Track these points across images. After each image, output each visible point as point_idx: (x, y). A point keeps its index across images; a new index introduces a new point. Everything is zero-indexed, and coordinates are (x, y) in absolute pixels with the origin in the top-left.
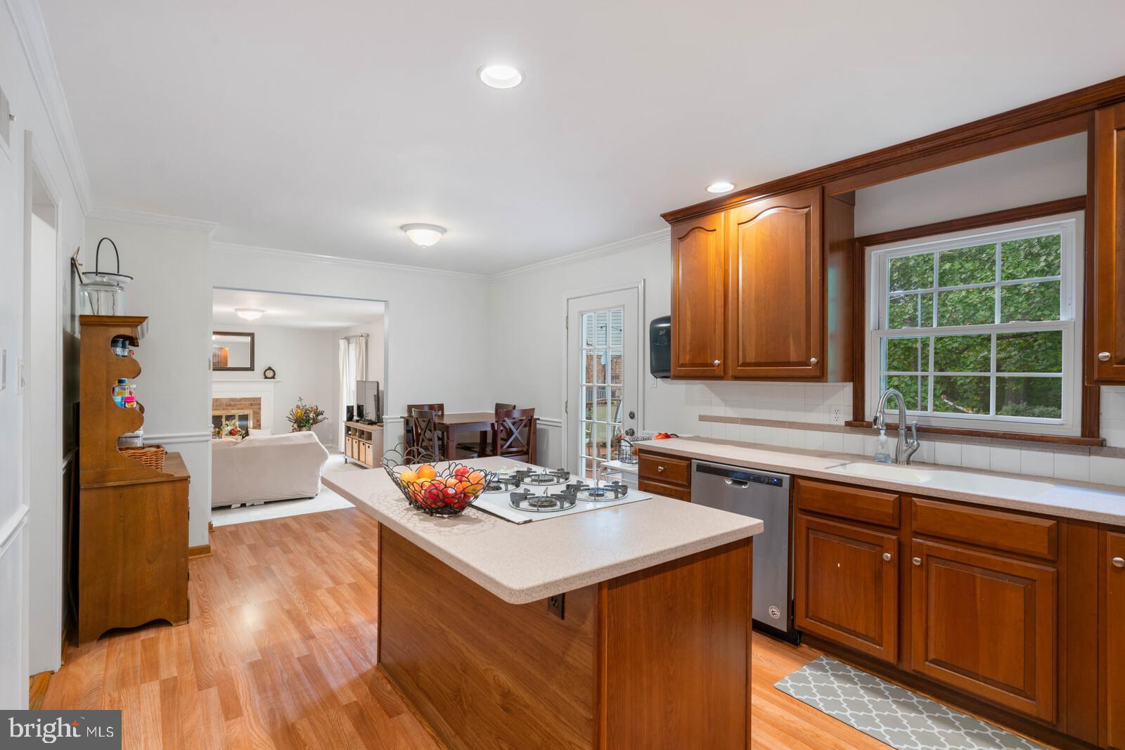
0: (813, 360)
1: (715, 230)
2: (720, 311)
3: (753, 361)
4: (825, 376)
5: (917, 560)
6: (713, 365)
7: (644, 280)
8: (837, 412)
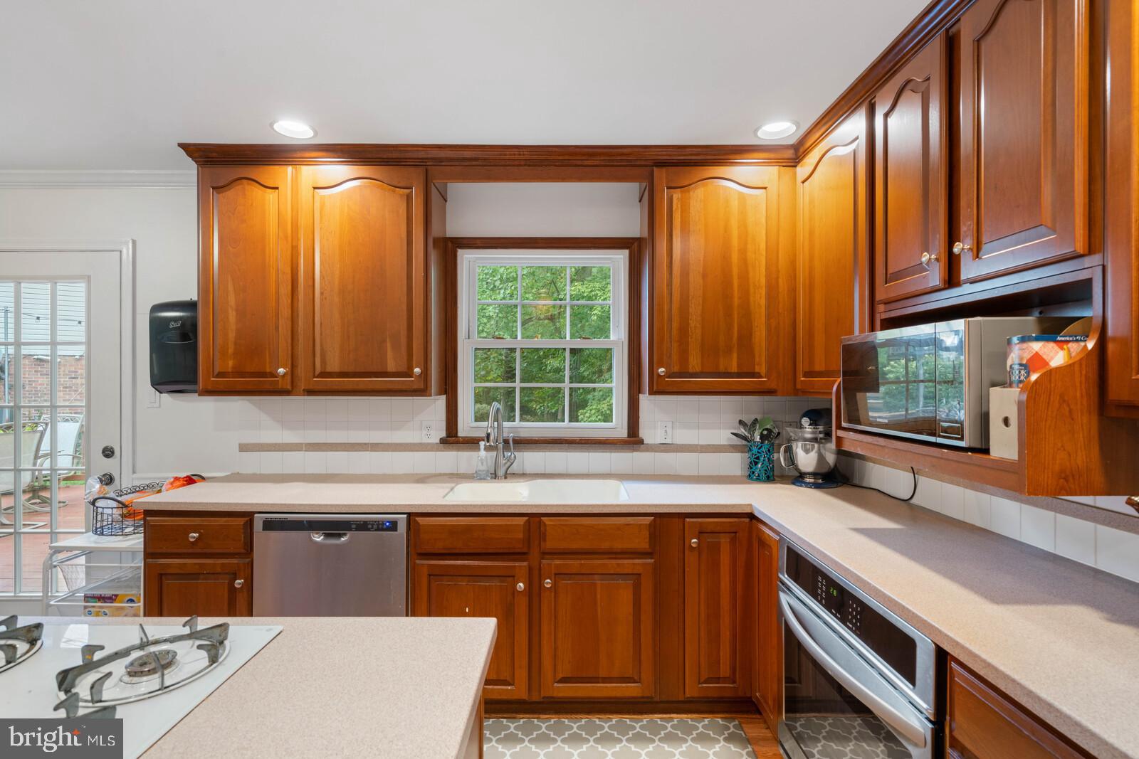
0: (417, 370)
1: (277, 188)
2: (285, 300)
3: (336, 369)
4: (429, 389)
5: (548, 583)
6: (274, 375)
7: (134, 242)
8: (428, 428)
